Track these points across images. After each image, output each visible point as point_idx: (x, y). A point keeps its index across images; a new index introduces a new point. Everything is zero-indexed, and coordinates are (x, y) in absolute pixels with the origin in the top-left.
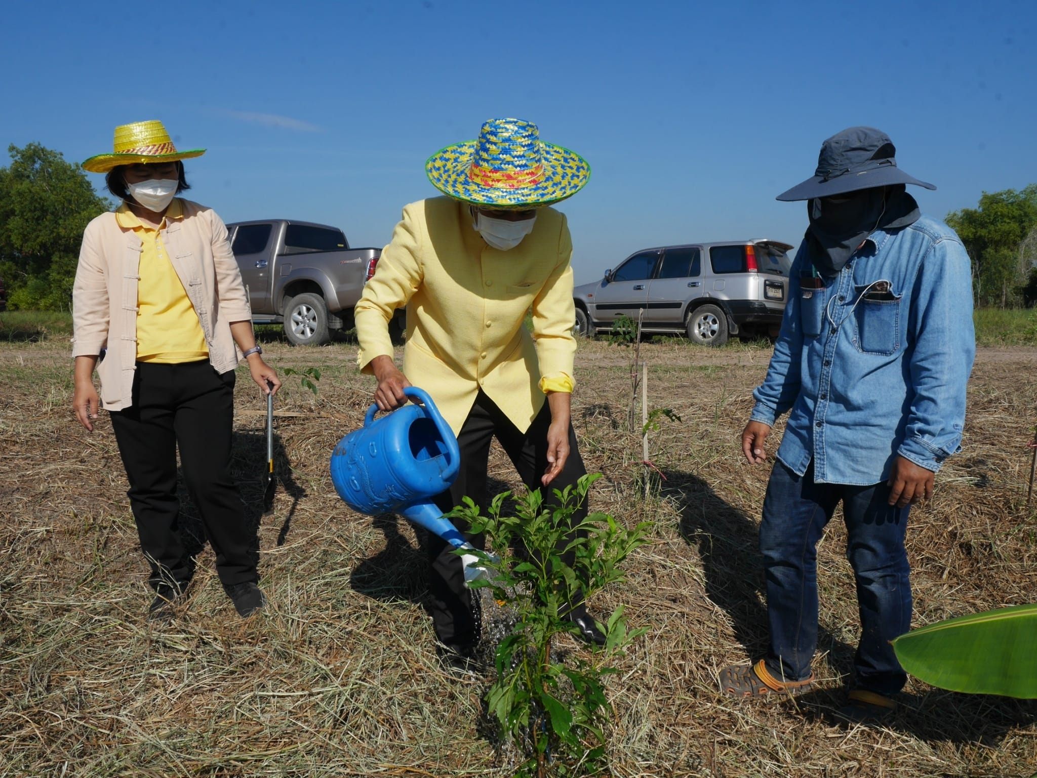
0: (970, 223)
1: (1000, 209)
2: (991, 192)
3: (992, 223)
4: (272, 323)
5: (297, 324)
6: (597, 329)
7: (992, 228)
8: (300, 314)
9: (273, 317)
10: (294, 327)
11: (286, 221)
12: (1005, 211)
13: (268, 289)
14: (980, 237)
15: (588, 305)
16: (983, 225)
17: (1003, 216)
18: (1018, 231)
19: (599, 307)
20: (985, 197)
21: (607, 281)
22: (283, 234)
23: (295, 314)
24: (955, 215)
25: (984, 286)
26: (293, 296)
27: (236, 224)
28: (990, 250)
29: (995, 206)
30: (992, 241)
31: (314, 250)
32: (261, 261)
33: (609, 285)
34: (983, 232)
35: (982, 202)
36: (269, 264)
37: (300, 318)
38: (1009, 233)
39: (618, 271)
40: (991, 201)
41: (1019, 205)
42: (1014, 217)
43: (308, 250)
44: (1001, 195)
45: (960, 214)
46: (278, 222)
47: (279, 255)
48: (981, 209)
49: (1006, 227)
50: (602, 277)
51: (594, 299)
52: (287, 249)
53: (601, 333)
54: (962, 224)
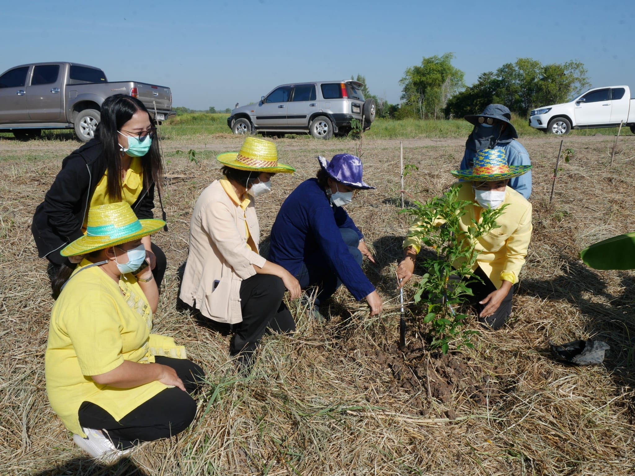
0: (418, 73)
1: (433, 66)
2: (427, 57)
3: (428, 74)
4: (66, 128)
5: (84, 128)
6: (258, 130)
7: (428, 76)
8: (85, 122)
9: (67, 125)
10: (82, 130)
11: (69, 63)
12: (435, 67)
13: (62, 107)
14: (423, 81)
15: (251, 117)
16: (424, 75)
17: (433, 70)
18: (440, 78)
19: (258, 118)
20: (424, 60)
21: (262, 103)
22: (68, 71)
23: (82, 123)
24: (410, 69)
25: (426, 107)
26: (79, 111)
27: (33, 64)
28: (429, 88)
29: (429, 64)
30: (428, 83)
31: (88, 82)
32: (55, 89)
33: (263, 105)
34: (424, 79)
35: (423, 63)
36: (61, 90)
37: (86, 125)
38: (436, 79)
39: (268, 97)
40: (428, 62)
41: (441, 64)
42: (439, 71)
43: (85, 82)
44: (432, 58)
45: (413, 69)
46: (64, 64)
47: (67, 85)
48: (422, 67)
49: (434, 76)
50: (259, 100)
51: (254, 113)
52: (72, 81)
53: (259, 133)
54: (414, 74)
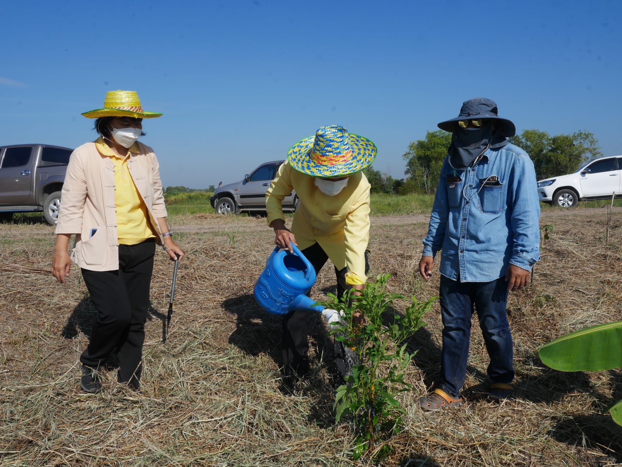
0: (422, 148)
1: (437, 140)
2: (431, 131)
3: (433, 148)
4: (35, 211)
5: (53, 211)
6: (241, 210)
7: (433, 150)
8: (55, 204)
9: (36, 207)
10: (51, 213)
11: (42, 145)
12: (439, 141)
13: (31, 189)
14: (427, 155)
15: (235, 196)
16: (428, 149)
17: (438, 144)
19: (242, 197)
20: (429, 134)
21: (246, 181)
22: (40, 153)
23: (52, 205)
24: (414, 143)
25: (431, 182)
26: (49, 193)
27: (5, 147)
28: (433, 162)
29: (434, 139)
30: (433, 157)
31: (61, 164)
32: (25, 171)
33: (247, 184)
34: (428, 153)
35: (427, 137)
36: (31, 173)
37: (55, 207)
38: (441, 153)
39: (252, 175)
40: (432, 136)
41: (445, 138)
42: (443, 145)
43: (57, 164)
44: (436, 132)
45: (416, 143)
46: (37, 146)
47: (38, 167)
48: (426, 141)
49: (440, 150)
50: (243, 178)
51: (238, 192)
52: (43, 163)
53: (243, 212)
54: (418, 148)
